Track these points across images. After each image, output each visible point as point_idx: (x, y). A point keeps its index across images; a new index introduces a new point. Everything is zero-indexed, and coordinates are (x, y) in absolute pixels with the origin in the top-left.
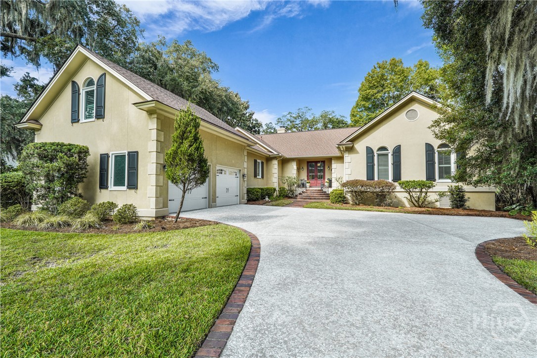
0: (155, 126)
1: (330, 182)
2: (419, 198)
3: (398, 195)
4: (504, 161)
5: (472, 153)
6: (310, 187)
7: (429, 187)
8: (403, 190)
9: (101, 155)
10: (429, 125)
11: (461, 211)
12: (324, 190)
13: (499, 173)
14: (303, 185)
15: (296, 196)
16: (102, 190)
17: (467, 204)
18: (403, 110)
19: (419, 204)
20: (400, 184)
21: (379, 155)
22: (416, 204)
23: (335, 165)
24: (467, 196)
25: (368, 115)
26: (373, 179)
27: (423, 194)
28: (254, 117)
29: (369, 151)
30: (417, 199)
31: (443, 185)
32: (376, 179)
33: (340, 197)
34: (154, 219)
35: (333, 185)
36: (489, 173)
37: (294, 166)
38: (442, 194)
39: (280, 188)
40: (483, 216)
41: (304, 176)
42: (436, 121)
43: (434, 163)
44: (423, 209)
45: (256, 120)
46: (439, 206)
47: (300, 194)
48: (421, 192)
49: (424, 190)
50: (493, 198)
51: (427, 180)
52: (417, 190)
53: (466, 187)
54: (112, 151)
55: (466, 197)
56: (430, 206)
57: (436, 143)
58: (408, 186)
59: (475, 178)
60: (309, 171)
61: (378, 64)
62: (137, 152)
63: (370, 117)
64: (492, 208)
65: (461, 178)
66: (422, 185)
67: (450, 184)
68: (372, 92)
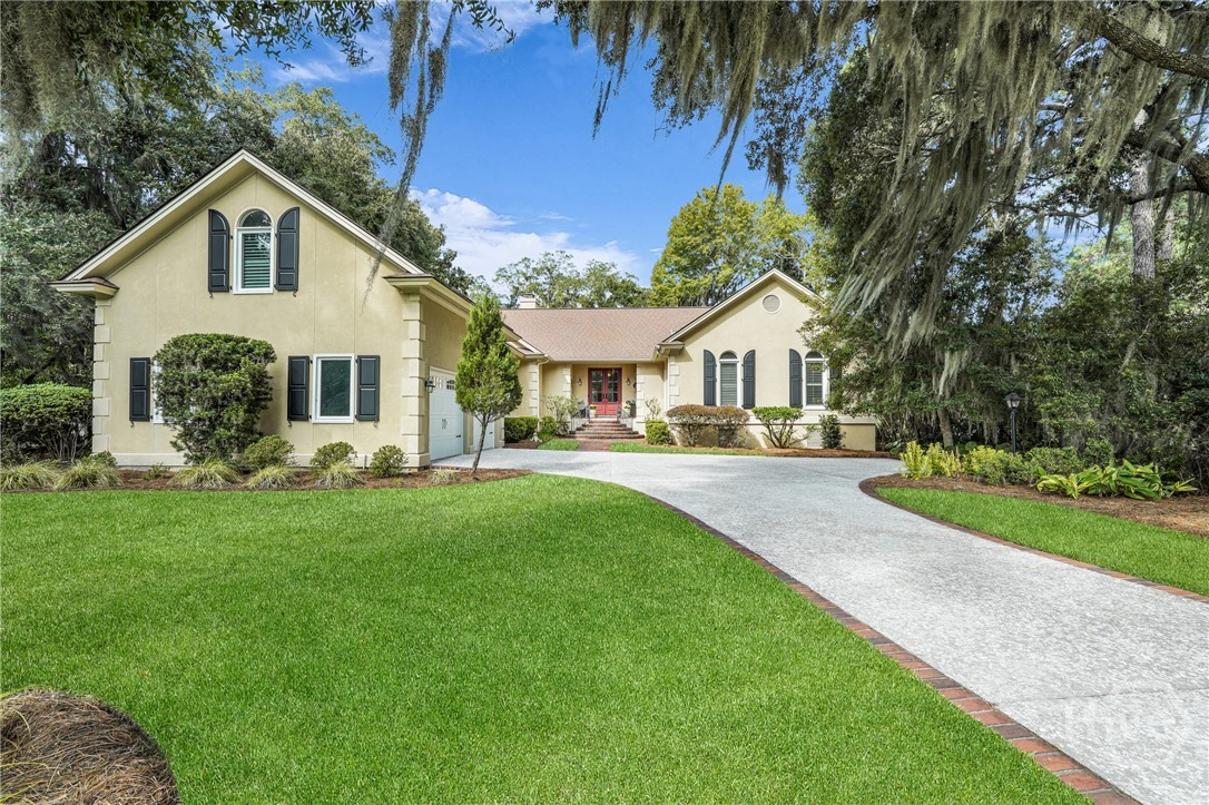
0: (417, 315)
1: (633, 407)
2: (781, 435)
3: (752, 429)
4: (886, 384)
5: (850, 370)
6: (596, 416)
7: (796, 417)
8: (759, 422)
9: (291, 359)
10: (799, 328)
11: (834, 451)
12: (623, 421)
13: (881, 399)
14: (583, 413)
15: (574, 433)
16: (293, 423)
17: (843, 441)
18: (758, 294)
19: (780, 443)
20: (756, 412)
21: (723, 365)
22: (777, 444)
23: (642, 378)
24: (843, 429)
25: (685, 283)
26: (714, 404)
27: (788, 428)
28: (455, 264)
29: (709, 358)
30: (778, 436)
31: (813, 414)
32: (718, 403)
33: (663, 433)
34: (416, 470)
35: (638, 412)
36: (870, 398)
37: (567, 375)
38: (811, 428)
39: (544, 419)
40: (862, 457)
41: (583, 394)
42: (808, 323)
43: (800, 380)
44: (787, 451)
45: (460, 271)
46: (806, 446)
47: (579, 429)
48: (784, 425)
49: (788, 422)
50: (872, 433)
51: (792, 406)
52: (779, 422)
53: (842, 418)
54: (318, 353)
55: (841, 432)
56: (796, 445)
57: (803, 351)
58: (767, 415)
59: (853, 405)
60: (591, 386)
61: (704, 190)
62: (378, 358)
63: (688, 285)
64: (872, 448)
65: (837, 404)
66: (786, 415)
67: (821, 413)
68: (692, 240)
